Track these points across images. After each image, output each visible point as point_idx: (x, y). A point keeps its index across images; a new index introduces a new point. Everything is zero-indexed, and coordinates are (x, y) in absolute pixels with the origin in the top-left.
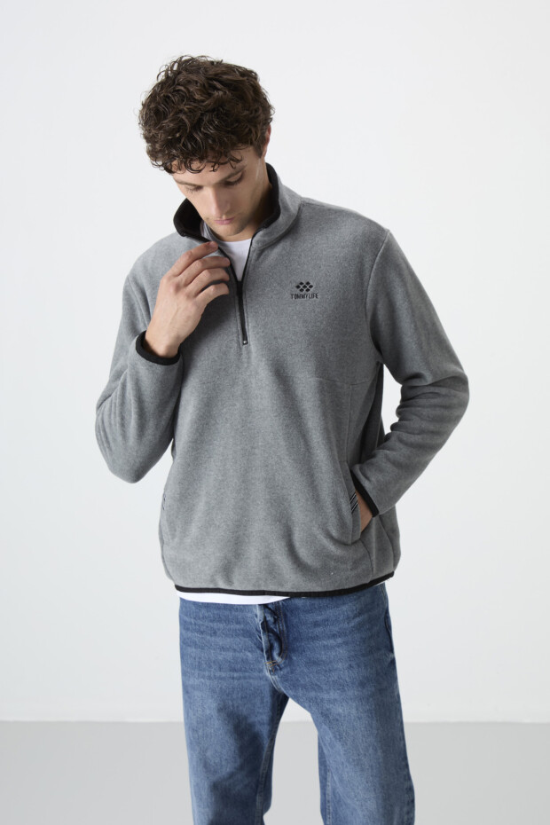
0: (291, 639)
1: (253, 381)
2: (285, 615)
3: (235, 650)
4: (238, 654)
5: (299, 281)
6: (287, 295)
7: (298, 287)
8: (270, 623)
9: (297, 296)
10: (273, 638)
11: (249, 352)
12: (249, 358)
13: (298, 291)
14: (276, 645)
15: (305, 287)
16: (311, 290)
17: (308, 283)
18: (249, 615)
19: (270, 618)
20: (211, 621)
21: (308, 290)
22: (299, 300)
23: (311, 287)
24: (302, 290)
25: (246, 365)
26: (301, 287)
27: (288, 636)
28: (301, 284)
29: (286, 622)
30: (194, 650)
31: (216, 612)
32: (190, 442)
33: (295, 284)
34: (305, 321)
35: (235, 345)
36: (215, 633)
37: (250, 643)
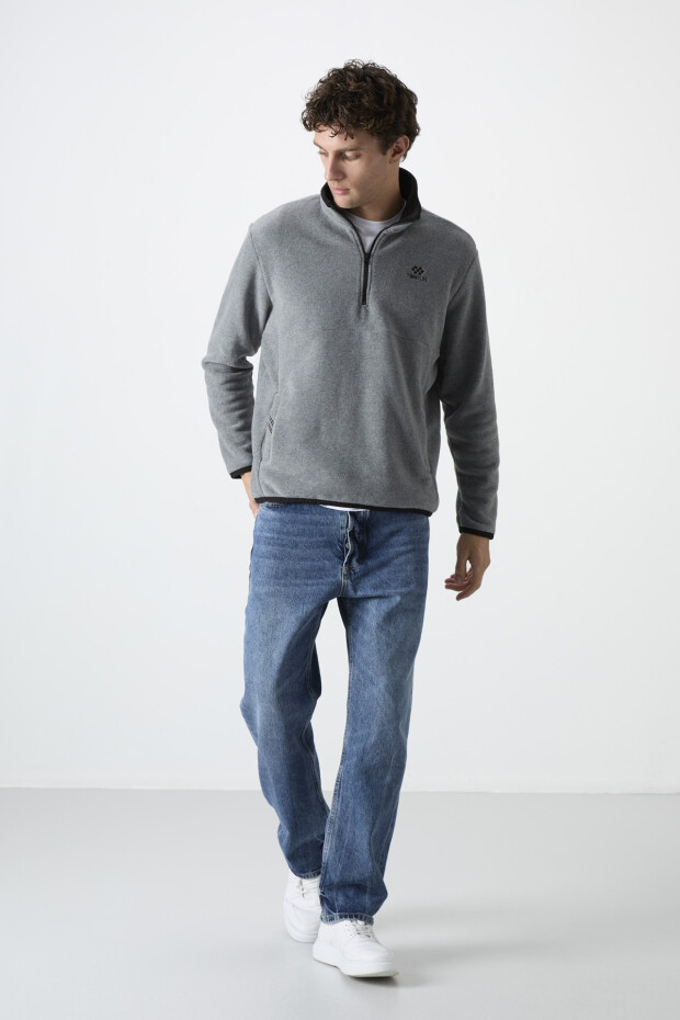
3: (313, 560)
4: (315, 563)
5: (414, 265)
6: (405, 274)
7: (413, 269)
8: (356, 532)
9: (412, 277)
10: (356, 545)
11: (367, 311)
12: (367, 316)
13: (413, 273)
14: (358, 552)
15: (418, 271)
16: (423, 274)
17: (420, 269)
18: (334, 528)
19: (357, 529)
21: (420, 274)
22: (413, 280)
23: (423, 272)
24: (416, 273)
25: (362, 321)
26: (416, 270)
28: (416, 267)
31: (301, 527)
33: (411, 267)
35: (355, 304)
36: (296, 546)
37: (329, 552)
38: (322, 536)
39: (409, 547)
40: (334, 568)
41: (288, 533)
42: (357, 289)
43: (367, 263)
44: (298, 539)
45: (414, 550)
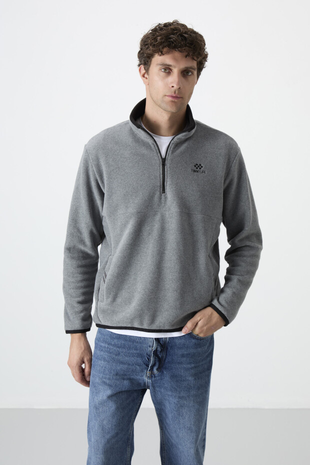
0: (166, 361)
1: (167, 213)
2: (167, 348)
3: (129, 364)
4: (130, 367)
5: (195, 163)
6: (189, 170)
7: (195, 166)
8: (158, 351)
9: (195, 171)
10: (157, 360)
11: (166, 198)
12: (166, 201)
13: (195, 169)
14: (157, 364)
15: (199, 167)
16: (202, 168)
17: (200, 165)
18: (145, 346)
19: (159, 349)
20: (118, 347)
21: (200, 169)
22: (196, 173)
23: (202, 167)
24: (197, 168)
25: (163, 205)
26: (197, 166)
27: (165, 359)
28: (197, 165)
29: (166, 352)
30: (103, 362)
31: (123, 342)
32: (128, 244)
33: (194, 165)
34: (198, 185)
35: (158, 193)
36: (119, 354)
37: (140, 360)
38: (136, 349)
39: (193, 365)
40: (142, 371)
41: (115, 345)
42: (159, 183)
43: (164, 165)
44: (120, 350)
45: (195, 367)
